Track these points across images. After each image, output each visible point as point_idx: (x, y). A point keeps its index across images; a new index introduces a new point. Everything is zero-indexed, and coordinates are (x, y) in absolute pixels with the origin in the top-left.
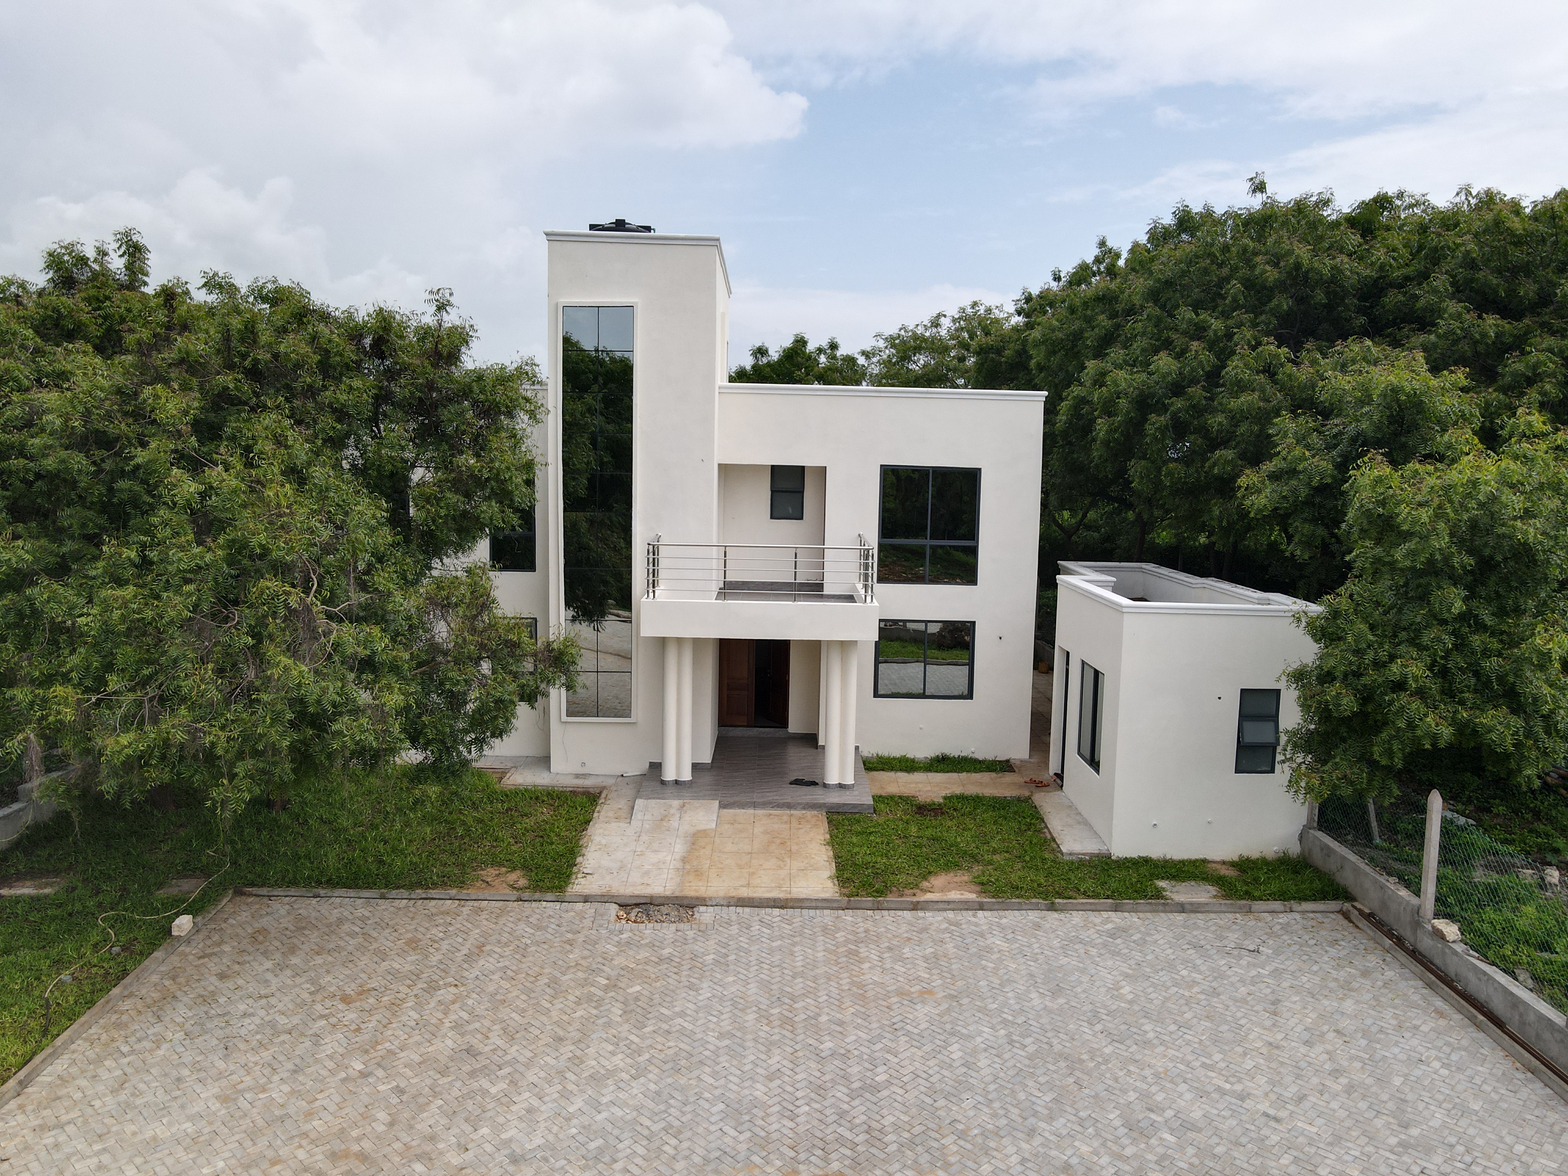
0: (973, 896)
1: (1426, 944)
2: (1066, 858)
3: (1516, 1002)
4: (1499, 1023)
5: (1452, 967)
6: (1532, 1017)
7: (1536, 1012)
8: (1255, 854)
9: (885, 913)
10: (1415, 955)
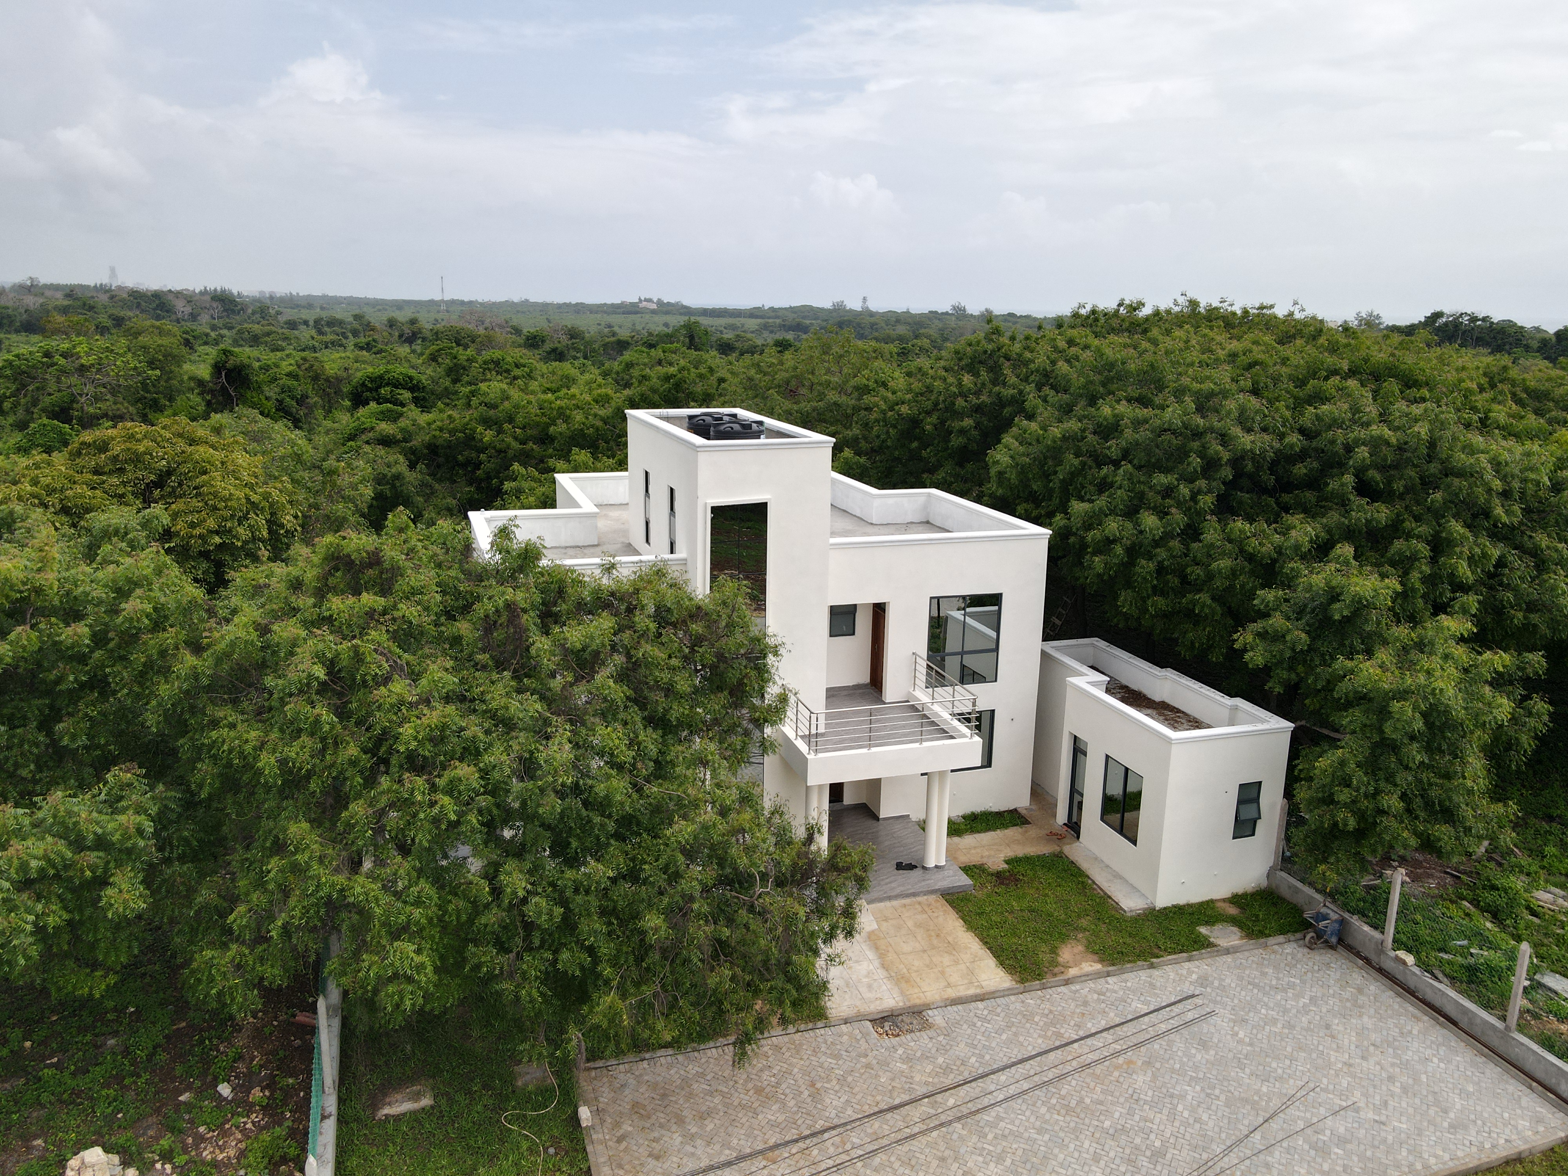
0: (1098, 966)
1: (1388, 965)
2: (1129, 914)
3: (1465, 1011)
4: (1455, 1023)
5: (1412, 983)
6: (1478, 1021)
7: (1481, 1018)
8: (1240, 891)
9: (1049, 991)
10: (1381, 971)
